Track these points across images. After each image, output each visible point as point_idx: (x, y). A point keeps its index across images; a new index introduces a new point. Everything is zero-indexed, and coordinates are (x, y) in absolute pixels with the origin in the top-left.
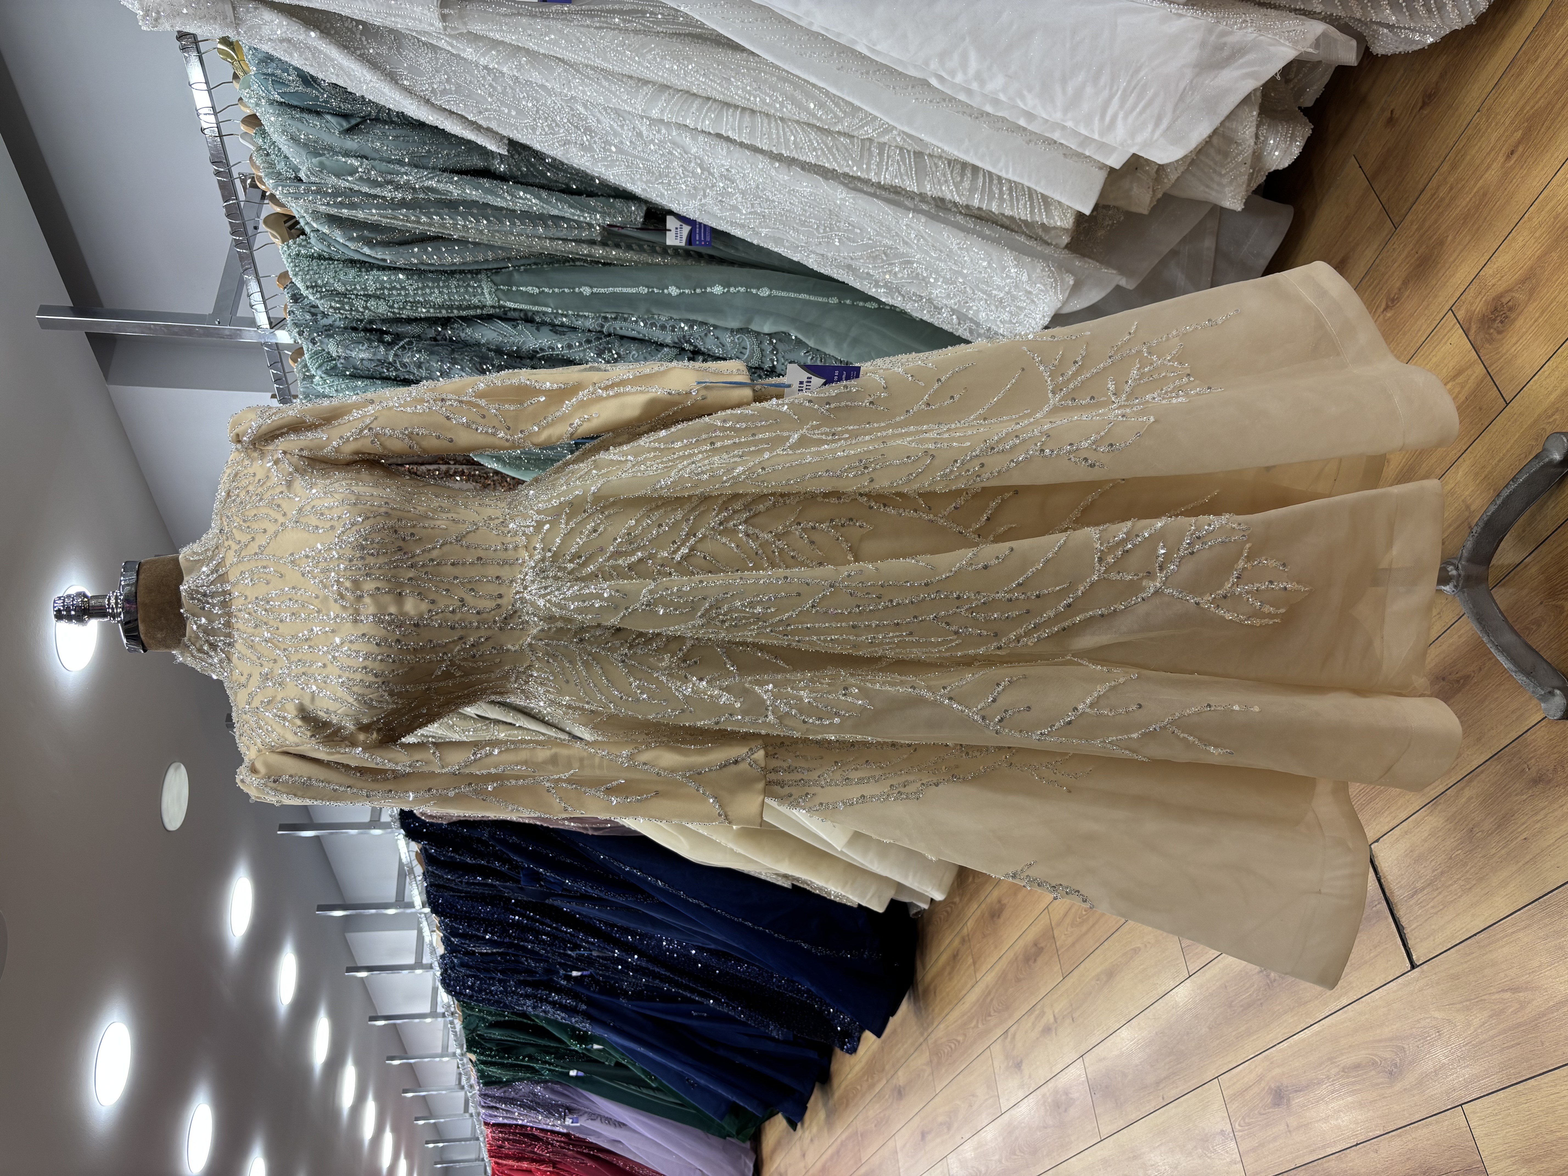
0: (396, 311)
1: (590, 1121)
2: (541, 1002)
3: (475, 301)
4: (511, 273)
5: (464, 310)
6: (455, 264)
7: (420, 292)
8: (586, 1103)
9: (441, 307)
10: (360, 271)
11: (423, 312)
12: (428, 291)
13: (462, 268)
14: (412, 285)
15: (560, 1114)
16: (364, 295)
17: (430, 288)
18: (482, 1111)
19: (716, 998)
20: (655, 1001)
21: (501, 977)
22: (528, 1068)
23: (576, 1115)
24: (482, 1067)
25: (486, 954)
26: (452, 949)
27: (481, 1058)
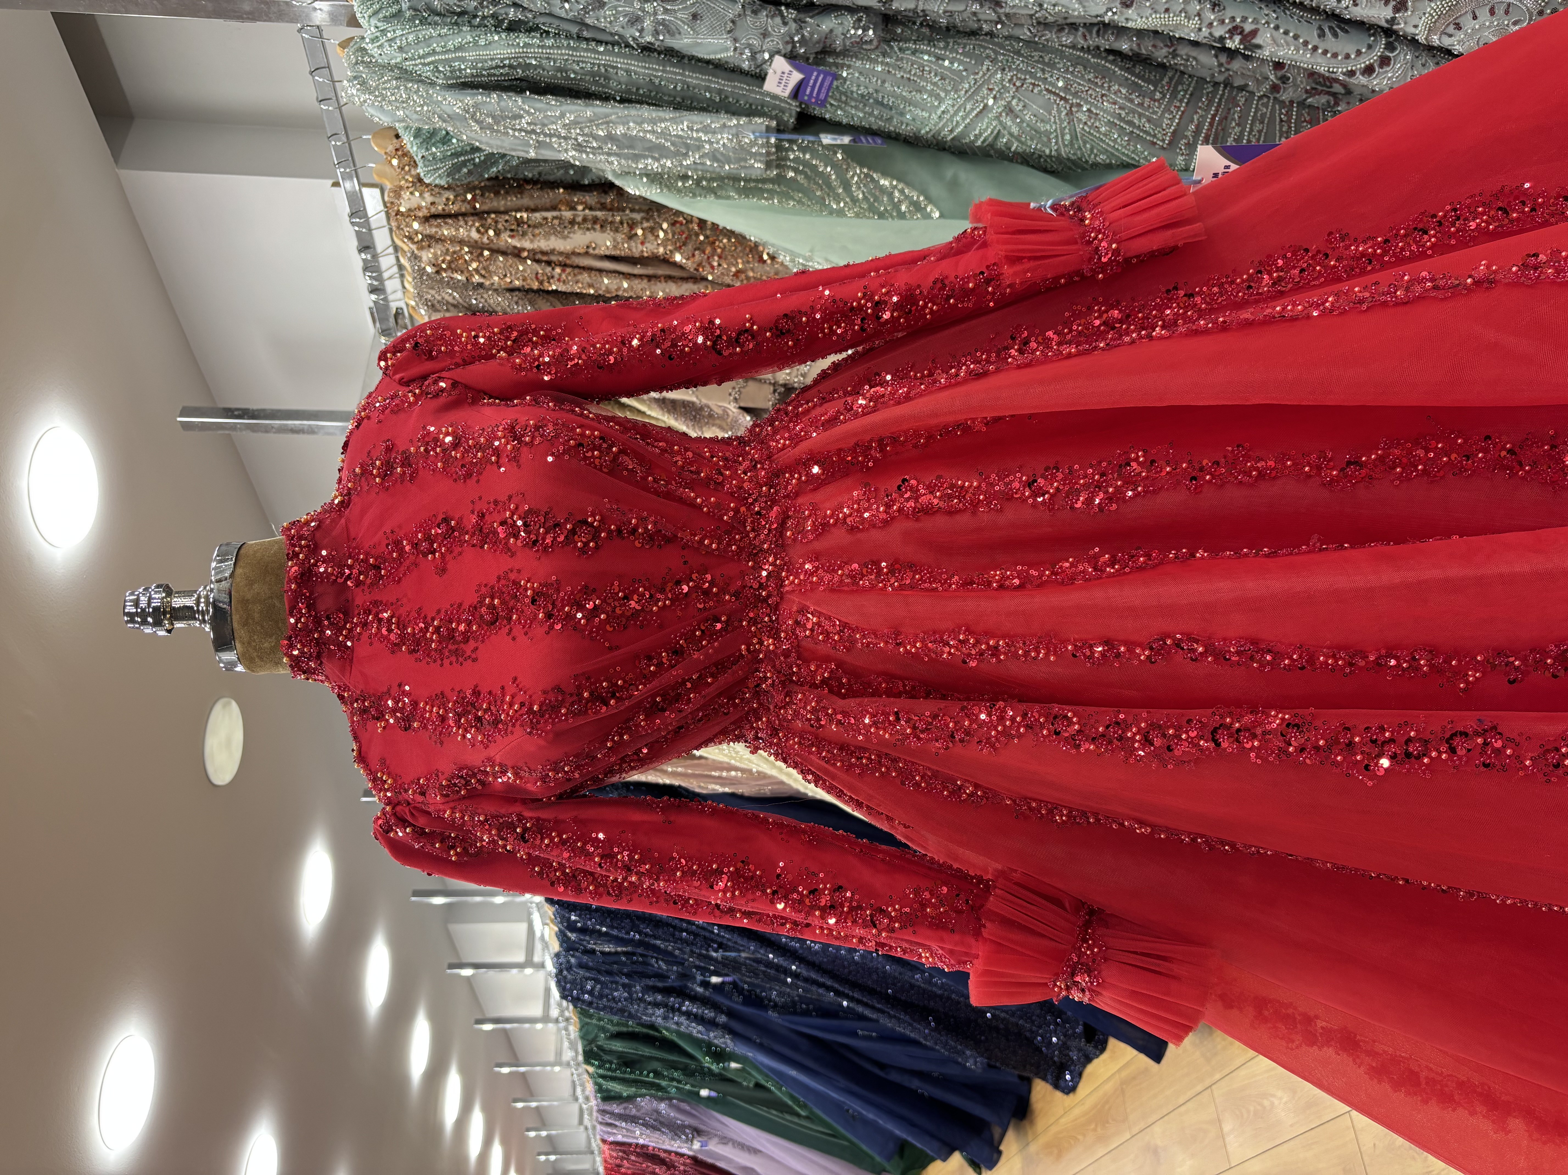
1: (720, 1146)
2: (673, 1012)
8: (718, 1125)
15: (687, 1136)
18: (599, 1127)
19: (895, 1017)
20: (811, 1016)
21: (626, 981)
22: (652, 1085)
23: (705, 1139)
24: (601, 1080)
25: (609, 953)
26: (568, 946)
27: (601, 1071)
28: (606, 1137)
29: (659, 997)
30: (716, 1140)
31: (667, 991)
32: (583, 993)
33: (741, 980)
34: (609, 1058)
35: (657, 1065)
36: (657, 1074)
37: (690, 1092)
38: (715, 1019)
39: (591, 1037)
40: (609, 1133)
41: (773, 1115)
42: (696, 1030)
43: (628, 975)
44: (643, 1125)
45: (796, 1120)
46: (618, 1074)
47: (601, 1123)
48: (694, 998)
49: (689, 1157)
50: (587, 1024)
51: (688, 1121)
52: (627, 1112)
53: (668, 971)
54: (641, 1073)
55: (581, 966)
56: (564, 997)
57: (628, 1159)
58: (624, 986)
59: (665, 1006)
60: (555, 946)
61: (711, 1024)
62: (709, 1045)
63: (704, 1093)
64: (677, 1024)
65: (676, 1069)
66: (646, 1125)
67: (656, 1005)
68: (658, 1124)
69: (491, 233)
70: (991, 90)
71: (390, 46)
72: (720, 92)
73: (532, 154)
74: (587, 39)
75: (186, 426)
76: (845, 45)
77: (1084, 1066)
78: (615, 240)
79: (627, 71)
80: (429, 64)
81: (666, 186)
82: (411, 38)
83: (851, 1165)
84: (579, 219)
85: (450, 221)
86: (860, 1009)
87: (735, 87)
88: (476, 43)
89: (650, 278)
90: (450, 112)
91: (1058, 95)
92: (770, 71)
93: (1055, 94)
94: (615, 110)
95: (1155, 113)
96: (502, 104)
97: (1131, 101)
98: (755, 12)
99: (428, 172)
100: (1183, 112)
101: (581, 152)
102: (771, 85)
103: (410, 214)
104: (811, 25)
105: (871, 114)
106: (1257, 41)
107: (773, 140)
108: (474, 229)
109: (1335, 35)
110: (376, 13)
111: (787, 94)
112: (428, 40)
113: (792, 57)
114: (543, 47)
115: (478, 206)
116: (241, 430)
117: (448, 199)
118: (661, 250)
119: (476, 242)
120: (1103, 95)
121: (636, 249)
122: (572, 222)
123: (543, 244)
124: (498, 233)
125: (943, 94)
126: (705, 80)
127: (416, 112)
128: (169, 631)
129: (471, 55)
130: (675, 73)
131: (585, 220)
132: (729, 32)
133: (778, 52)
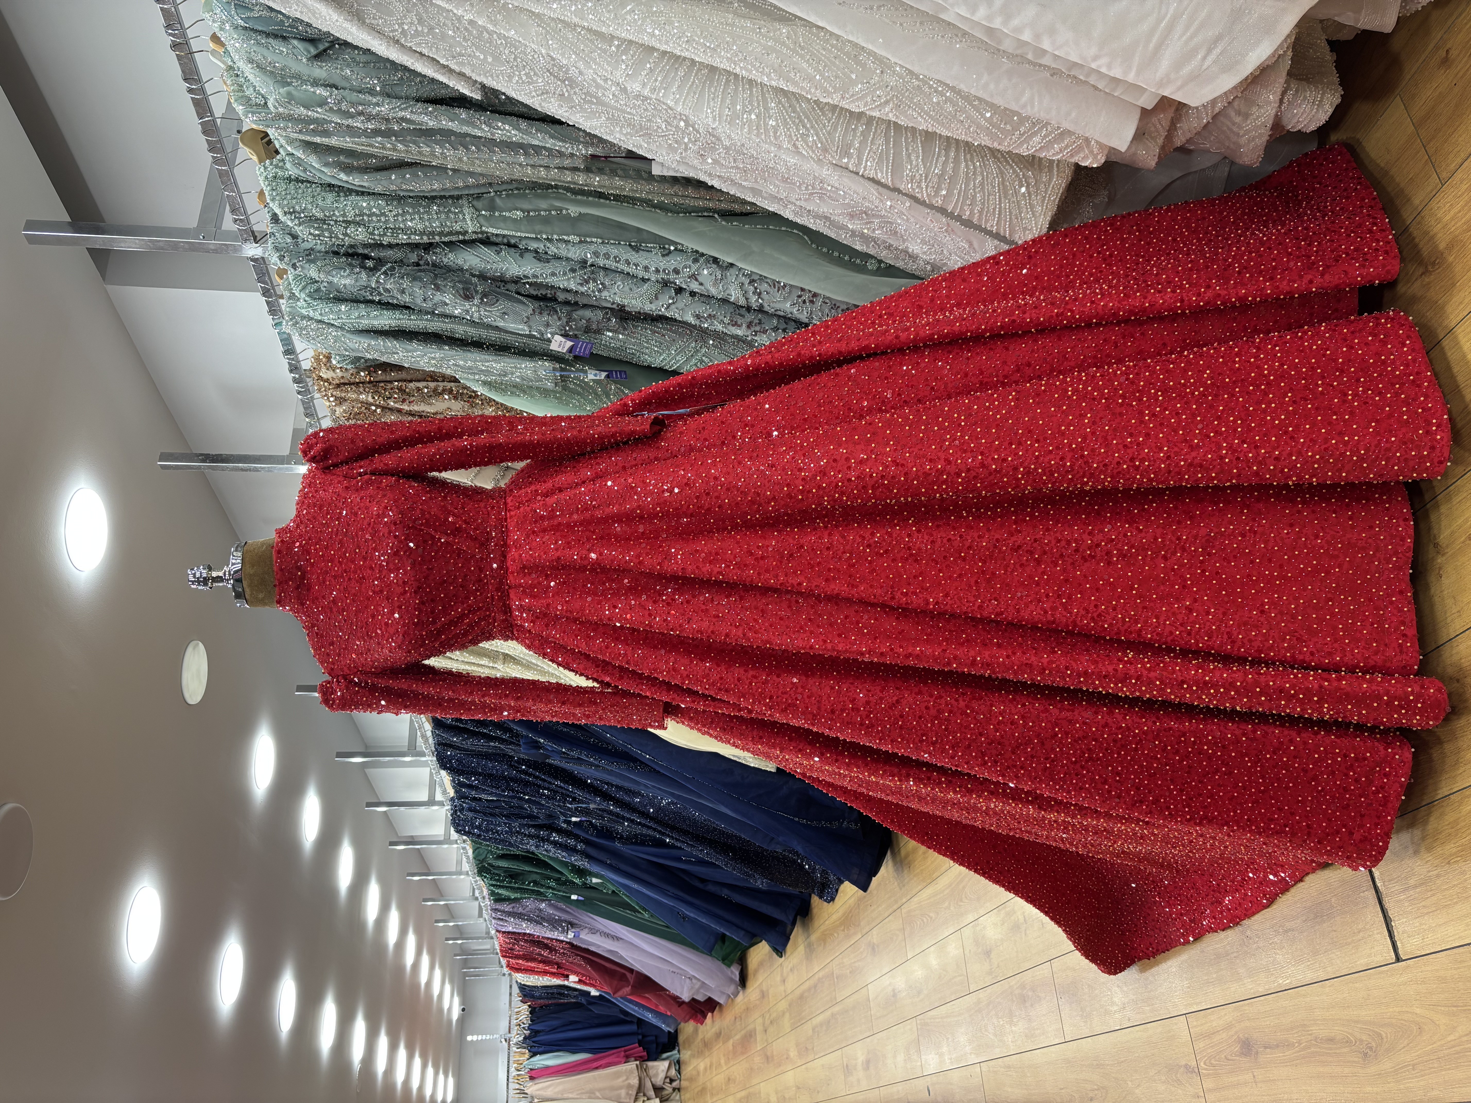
0: (377, 238)
1: (590, 935)
3: (457, 227)
4: (492, 200)
5: (446, 236)
6: (434, 190)
7: (400, 219)
8: (587, 920)
9: (422, 234)
10: (339, 196)
11: (403, 238)
12: (408, 217)
13: (442, 194)
14: (392, 212)
16: (344, 221)
17: (411, 214)
18: (493, 920)
20: (648, 845)
21: (506, 820)
22: (533, 891)
23: (577, 929)
24: (492, 887)
25: (492, 801)
27: (491, 881)
29: (533, 832)
30: (586, 931)
31: (538, 827)
32: (473, 828)
33: (592, 821)
34: (497, 872)
36: (536, 883)
37: (563, 896)
38: (576, 847)
39: (481, 858)
40: (502, 925)
42: (562, 855)
43: (507, 817)
44: (528, 919)
46: (505, 883)
47: (494, 917)
48: (560, 831)
49: (567, 943)
50: (479, 849)
51: (564, 916)
52: (515, 910)
53: (538, 813)
54: (523, 883)
55: (470, 810)
56: (458, 830)
57: (518, 944)
58: (505, 824)
59: (537, 837)
60: (452, 793)
61: (572, 850)
62: (574, 866)
63: (574, 897)
65: (550, 880)
67: (530, 836)
68: (539, 919)
69: (382, 399)
70: (690, 351)
71: (314, 312)
72: (524, 344)
74: (438, 316)
75: (163, 467)
76: (598, 327)
77: (838, 887)
78: (463, 407)
79: (464, 331)
80: (339, 323)
81: (495, 387)
82: (327, 309)
85: (354, 388)
86: (678, 844)
87: (533, 343)
88: (368, 315)
92: (553, 341)
94: (458, 353)
96: (386, 345)
98: (541, 313)
102: (554, 346)
103: (327, 380)
104: (576, 320)
105: (620, 355)
107: (558, 373)
108: (370, 395)
111: (564, 350)
112: (338, 311)
113: (565, 335)
114: (411, 320)
115: (372, 379)
116: (205, 469)
117: (352, 375)
119: (372, 403)
123: (416, 408)
124: (386, 398)
125: (661, 351)
126: (514, 338)
127: (331, 346)
129: (366, 320)
130: (494, 335)
132: (526, 322)
133: (557, 333)
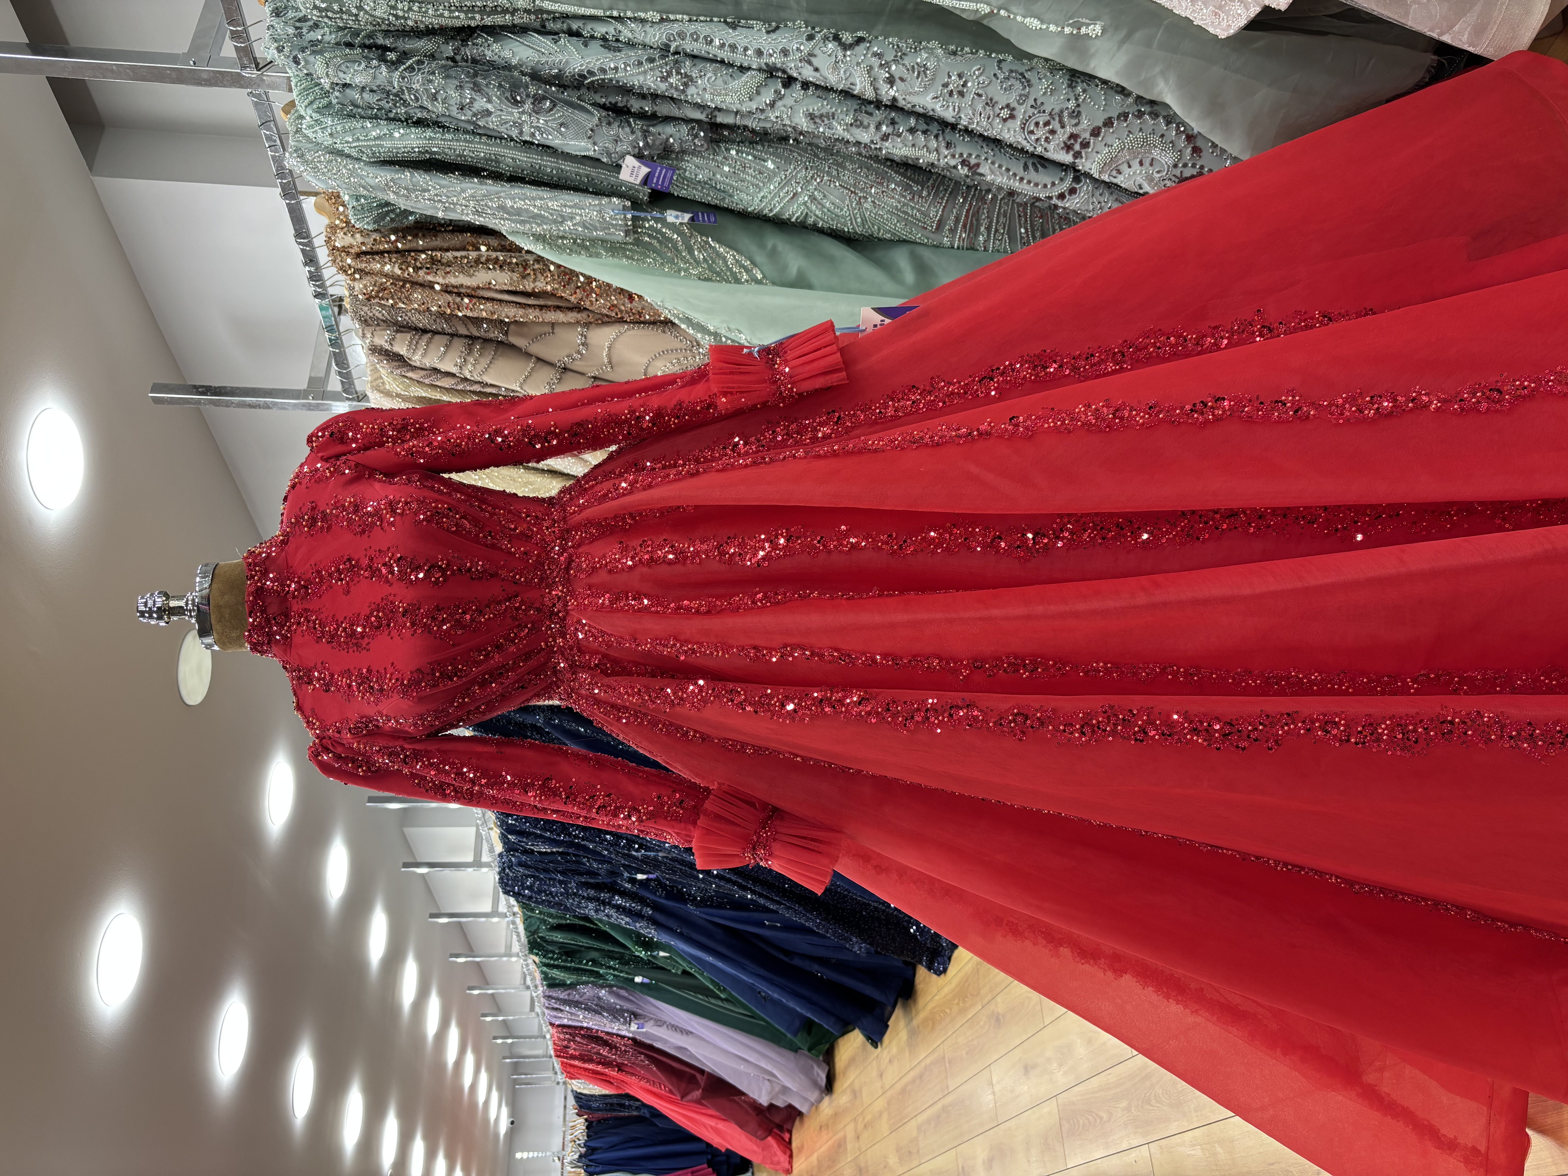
1: (656, 1028)
2: (604, 905)
5: (489, 15)
8: (653, 1009)
15: (625, 1019)
18: (546, 1011)
19: (792, 908)
20: (725, 908)
21: (562, 878)
22: (591, 973)
23: (642, 1021)
24: (545, 969)
25: (546, 853)
26: (509, 847)
27: (544, 960)
28: (553, 1021)
29: (592, 893)
30: (652, 1022)
31: (599, 887)
32: (524, 889)
33: (664, 878)
34: (550, 948)
35: (594, 955)
36: (595, 962)
37: (626, 979)
38: (641, 910)
39: (533, 929)
40: (556, 1017)
41: (700, 999)
42: (624, 921)
43: (563, 873)
44: (585, 1009)
45: (720, 1003)
46: (559, 962)
47: (547, 1008)
48: (623, 894)
49: (629, 1038)
50: (530, 917)
51: (627, 1006)
52: (571, 998)
53: (598, 869)
54: (581, 962)
55: (520, 864)
56: (506, 893)
57: (575, 1041)
58: (561, 882)
59: (597, 899)
60: (499, 848)
61: (637, 916)
62: (639, 935)
63: (638, 979)
64: (607, 916)
65: (613, 958)
66: (588, 1009)
67: (590, 899)
68: (598, 1008)
69: (411, 270)
70: (798, 183)
71: (323, 133)
72: (587, 176)
73: (440, 215)
74: (479, 134)
75: (156, 401)
76: (681, 147)
77: (952, 952)
78: (511, 279)
79: (513, 159)
80: (355, 147)
81: (550, 244)
82: (339, 128)
83: (772, 1044)
84: (483, 259)
85: (377, 258)
86: (762, 901)
87: (599, 173)
88: (391, 135)
89: (541, 307)
90: (372, 184)
91: (849, 189)
92: (624, 166)
93: (846, 188)
94: (504, 189)
95: (922, 206)
96: (414, 179)
97: (905, 197)
98: (609, 124)
99: (358, 220)
100: (944, 207)
101: (479, 216)
102: (625, 175)
103: (345, 250)
104: (653, 135)
105: (708, 195)
106: (981, 170)
107: (629, 216)
108: (397, 266)
109: (1036, 170)
110: (311, 103)
111: (638, 182)
112: (352, 131)
113: (639, 156)
114: (444, 140)
115: (400, 245)
116: (205, 404)
117: (375, 240)
118: (549, 288)
119: (399, 276)
120: (883, 192)
121: (528, 286)
122: (477, 261)
123: (452, 280)
124: (417, 269)
125: (761, 185)
126: (574, 167)
127: (345, 183)
128: (167, 623)
129: (387, 144)
130: (551, 162)
131: (488, 260)
132: (589, 138)
133: (629, 153)
